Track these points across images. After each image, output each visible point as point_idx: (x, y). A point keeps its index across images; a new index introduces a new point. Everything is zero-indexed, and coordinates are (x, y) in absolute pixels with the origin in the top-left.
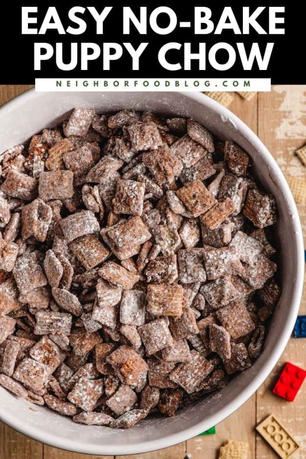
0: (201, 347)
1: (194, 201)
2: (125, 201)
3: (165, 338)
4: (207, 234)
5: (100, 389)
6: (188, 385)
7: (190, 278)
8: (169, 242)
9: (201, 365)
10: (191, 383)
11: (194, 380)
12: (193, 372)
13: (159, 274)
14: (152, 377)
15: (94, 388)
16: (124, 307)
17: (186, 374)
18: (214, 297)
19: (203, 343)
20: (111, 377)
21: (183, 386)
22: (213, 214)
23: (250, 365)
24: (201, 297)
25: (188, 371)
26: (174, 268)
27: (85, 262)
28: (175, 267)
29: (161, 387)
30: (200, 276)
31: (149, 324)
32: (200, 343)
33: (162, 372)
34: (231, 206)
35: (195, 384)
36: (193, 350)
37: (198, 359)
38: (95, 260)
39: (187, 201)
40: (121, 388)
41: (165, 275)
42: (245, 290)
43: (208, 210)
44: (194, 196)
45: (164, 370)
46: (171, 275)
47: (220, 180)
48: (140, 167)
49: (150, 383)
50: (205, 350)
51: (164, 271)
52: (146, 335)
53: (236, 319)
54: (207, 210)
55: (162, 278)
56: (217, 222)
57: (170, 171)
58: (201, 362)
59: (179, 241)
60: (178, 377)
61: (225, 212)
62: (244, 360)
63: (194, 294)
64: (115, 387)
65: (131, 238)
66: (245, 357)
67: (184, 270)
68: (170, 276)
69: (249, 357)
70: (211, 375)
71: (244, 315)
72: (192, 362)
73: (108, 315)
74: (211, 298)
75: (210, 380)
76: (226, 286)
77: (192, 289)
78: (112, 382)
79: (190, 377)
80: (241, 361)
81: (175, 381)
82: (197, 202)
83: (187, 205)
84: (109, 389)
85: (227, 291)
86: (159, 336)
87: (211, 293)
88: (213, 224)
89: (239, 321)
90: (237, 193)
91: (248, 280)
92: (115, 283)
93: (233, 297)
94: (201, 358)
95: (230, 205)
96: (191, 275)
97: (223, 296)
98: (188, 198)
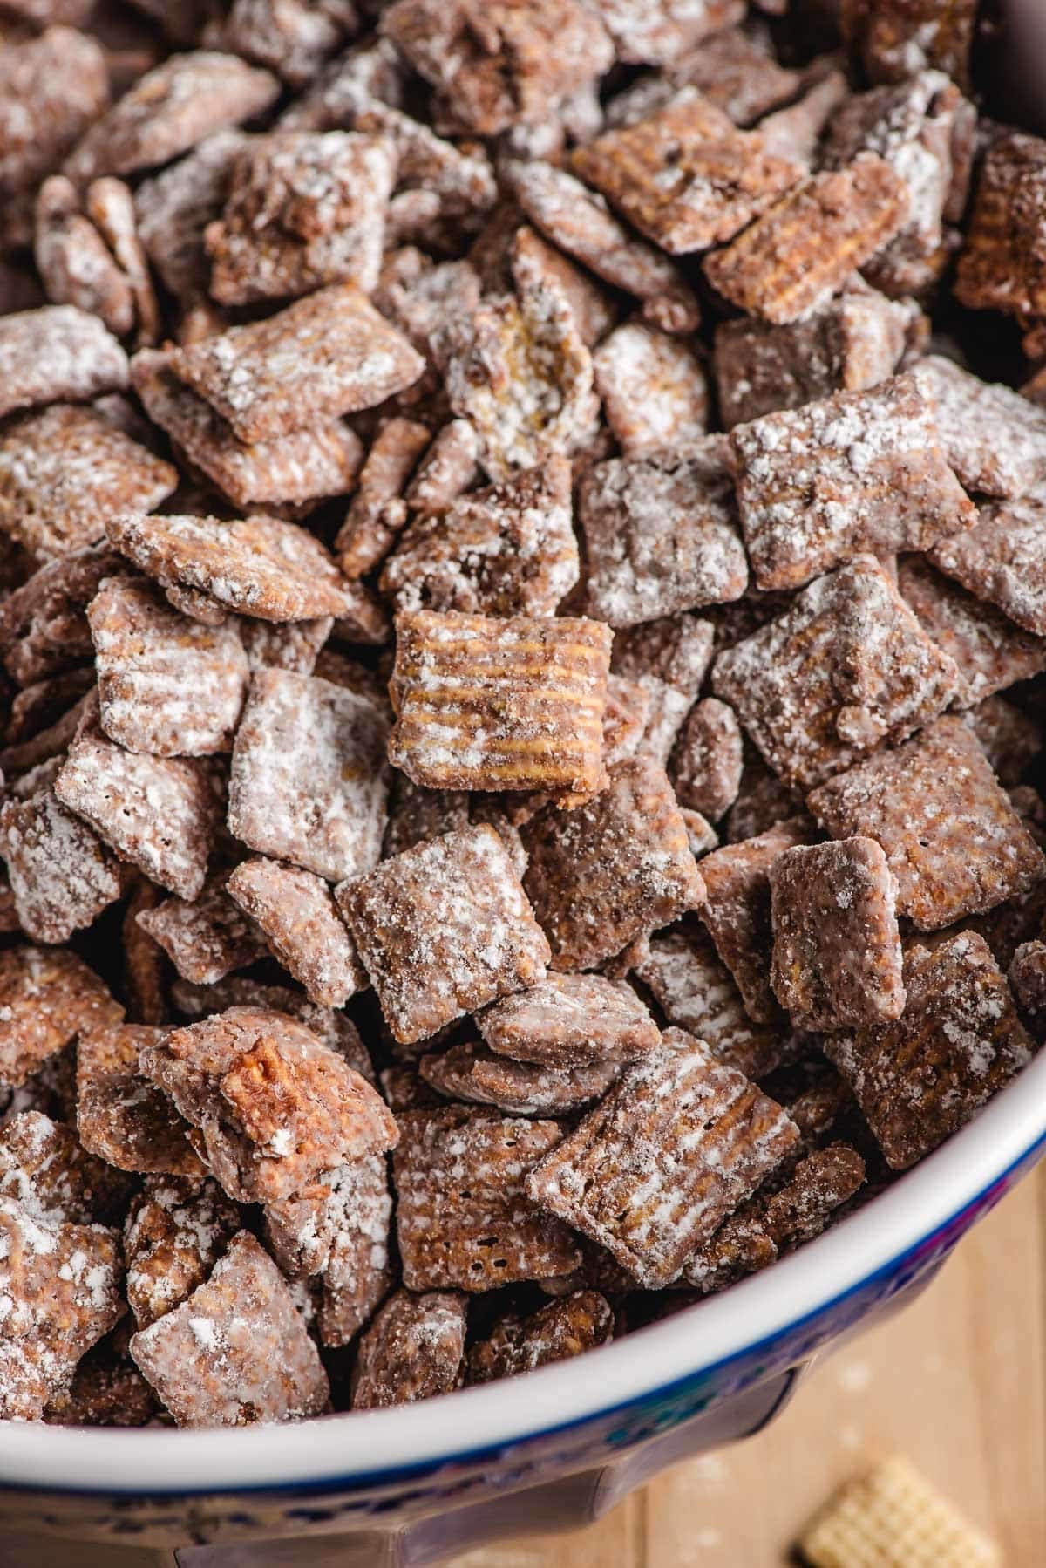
0: (723, 1020)
1: (670, 179)
2: (275, 223)
3: (500, 930)
4: (750, 375)
5: (98, 1278)
6: (639, 1234)
7: (650, 587)
8: (530, 405)
9: (720, 1110)
10: (663, 1214)
11: (676, 1196)
12: (671, 1144)
13: (466, 570)
14: (421, 1222)
15: (58, 1261)
16: (254, 752)
17: (626, 1163)
18: (798, 693)
19: (735, 997)
20: (166, 1198)
21: (611, 1242)
22: (784, 233)
23: (1022, 1051)
24: (719, 714)
25: (639, 1141)
26: (553, 524)
27: (31, 522)
28: (561, 517)
29: (477, 1281)
30: (710, 566)
31: (406, 861)
32: (714, 994)
33: (484, 1169)
34: (886, 191)
35: (687, 1224)
36: (671, 1030)
37: (706, 1076)
38: (88, 502)
39: (631, 184)
40: (224, 1266)
41: (501, 563)
42: (981, 659)
43: (756, 218)
44: (673, 158)
45: (492, 1155)
46: (535, 560)
47: (821, 115)
48: (365, 65)
49: (409, 1267)
50: (743, 1036)
51: (494, 546)
52: (382, 919)
53: (930, 811)
54: (744, 215)
55: (485, 588)
56: (808, 280)
57: (533, 49)
58: (721, 1089)
59: (585, 404)
60: (577, 1180)
61: (850, 221)
62: (986, 1028)
63: (677, 703)
64: (191, 1266)
65: (305, 367)
66: (994, 1007)
67: (618, 551)
68: (532, 569)
69: (1016, 1006)
70: (782, 1177)
71: (978, 791)
72: (664, 1089)
73: (154, 798)
74: (777, 710)
75: (780, 1200)
76: (865, 611)
77: (665, 677)
78: (171, 1231)
79: (656, 1180)
80: (968, 1040)
81: (563, 1208)
82: (689, 178)
83: (631, 200)
84: (147, 1268)
85: (872, 640)
86: (464, 918)
87: (777, 676)
88: (780, 288)
89: (951, 823)
90: (921, 138)
91: (999, 581)
92: (201, 574)
93: (908, 681)
94: (720, 1072)
95: (880, 189)
96: (656, 570)
97: (851, 675)
98: (635, 169)
